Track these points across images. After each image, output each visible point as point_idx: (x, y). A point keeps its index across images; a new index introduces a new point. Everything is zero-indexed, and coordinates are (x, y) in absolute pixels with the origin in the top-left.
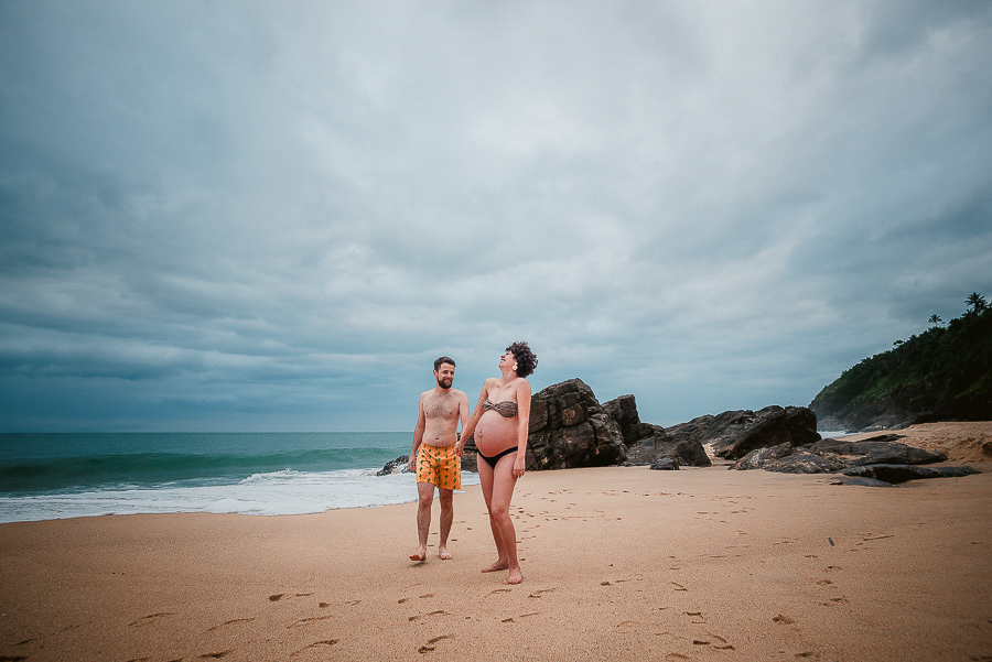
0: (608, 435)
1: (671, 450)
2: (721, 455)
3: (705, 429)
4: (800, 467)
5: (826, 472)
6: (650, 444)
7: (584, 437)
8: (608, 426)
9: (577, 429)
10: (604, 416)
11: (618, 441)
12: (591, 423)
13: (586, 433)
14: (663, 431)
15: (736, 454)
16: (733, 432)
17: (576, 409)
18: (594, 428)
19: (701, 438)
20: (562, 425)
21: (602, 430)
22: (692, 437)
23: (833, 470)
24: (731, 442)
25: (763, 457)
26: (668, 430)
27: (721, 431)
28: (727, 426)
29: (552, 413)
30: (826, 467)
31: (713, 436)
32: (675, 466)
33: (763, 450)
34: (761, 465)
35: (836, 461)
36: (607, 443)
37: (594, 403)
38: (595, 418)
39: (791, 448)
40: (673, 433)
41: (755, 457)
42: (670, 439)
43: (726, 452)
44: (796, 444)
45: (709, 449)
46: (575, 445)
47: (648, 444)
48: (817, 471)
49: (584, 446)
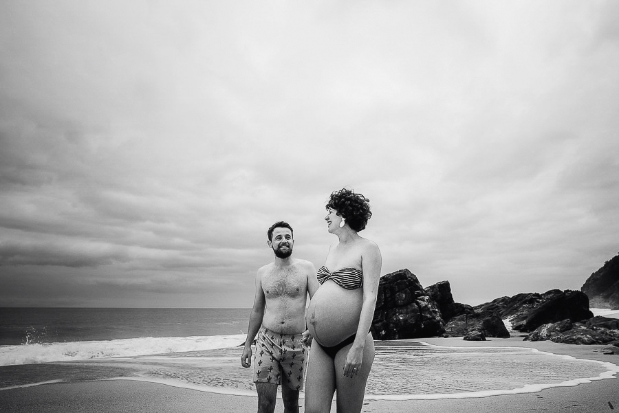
0: (431, 314)
1: (479, 325)
2: (516, 328)
3: (504, 307)
4: (579, 339)
5: (600, 344)
6: (462, 320)
7: (412, 314)
8: (430, 306)
9: (407, 308)
10: (427, 298)
11: (438, 318)
12: (418, 304)
13: (414, 311)
14: (472, 309)
15: (529, 328)
16: (524, 310)
17: (405, 293)
18: (420, 307)
19: (501, 315)
20: (396, 305)
21: (426, 309)
22: (494, 315)
23: (605, 342)
24: (524, 318)
25: (549, 330)
26: (476, 308)
27: (517, 310)
28: (521, 305)
29: (388, 295)
30: (599, 339)
31: (511, 313)
32: (481, 338)
33: (550, 325)
34: (548, 337)
35: (607, 334)
36: (430, 319)
37: (419, 288)
38: (420, 299)
39: (570, 323)
40: (480, 311)
41: (544, 331)
42: (477, 316)
43: (521, 326)
44: (574, 320)
45: (508, 323)
46: (405, 321)
47: (460, 320)
48: (592, 343)
49: (411, 321)
